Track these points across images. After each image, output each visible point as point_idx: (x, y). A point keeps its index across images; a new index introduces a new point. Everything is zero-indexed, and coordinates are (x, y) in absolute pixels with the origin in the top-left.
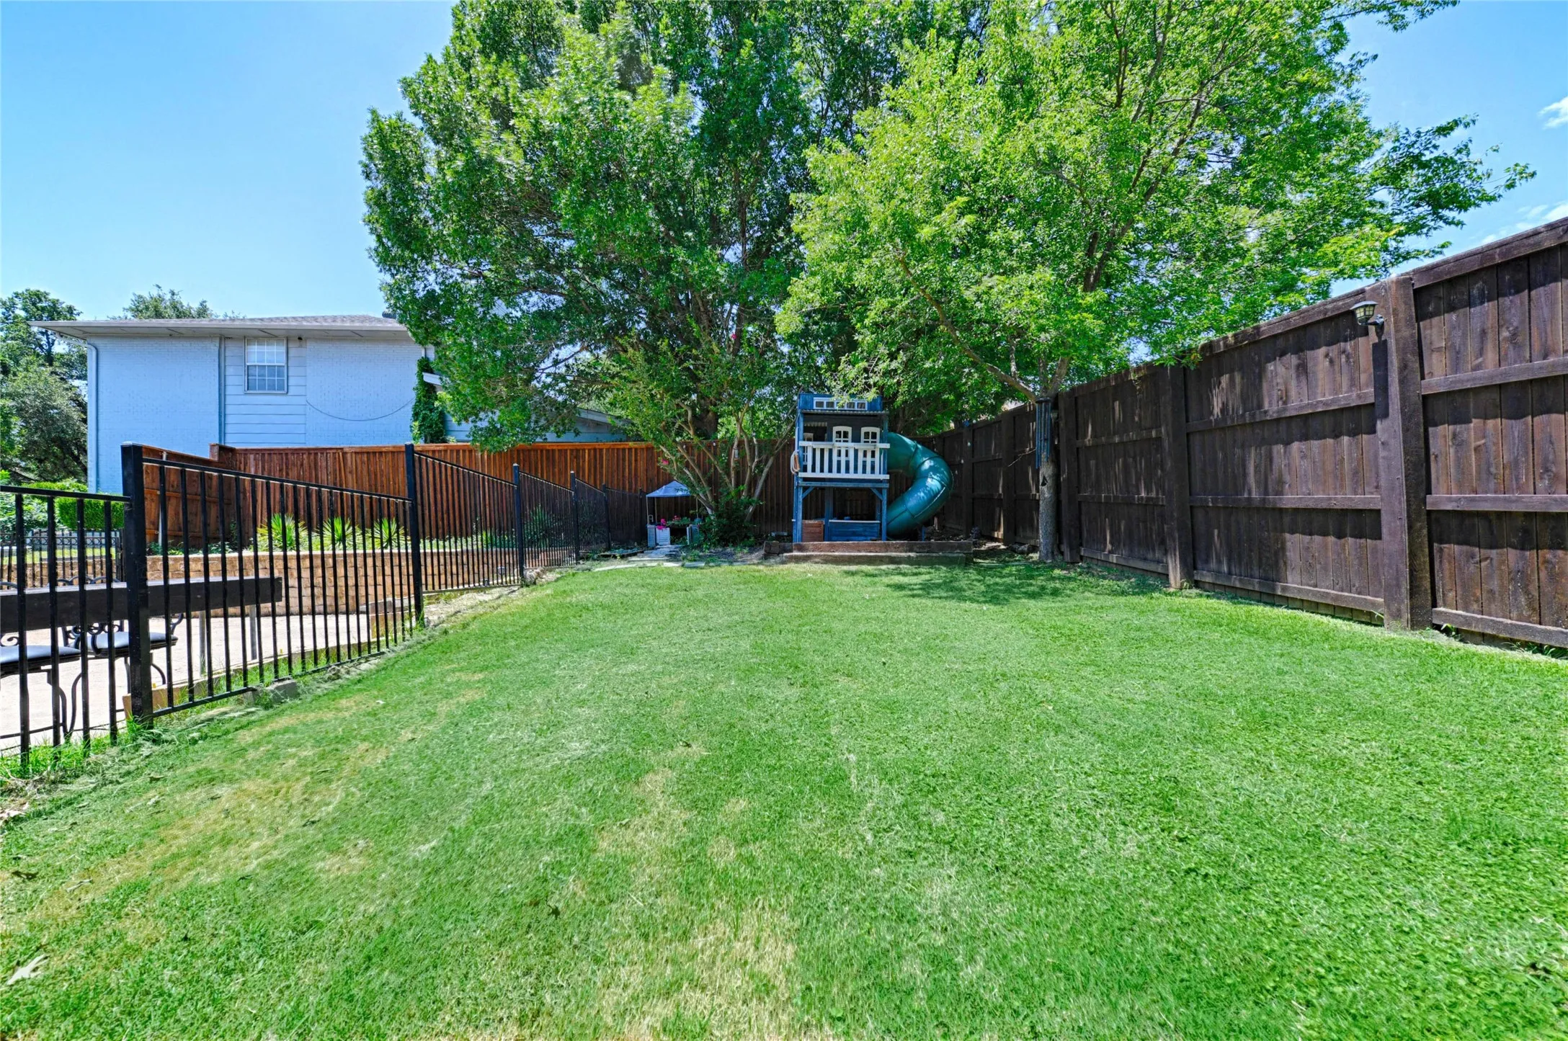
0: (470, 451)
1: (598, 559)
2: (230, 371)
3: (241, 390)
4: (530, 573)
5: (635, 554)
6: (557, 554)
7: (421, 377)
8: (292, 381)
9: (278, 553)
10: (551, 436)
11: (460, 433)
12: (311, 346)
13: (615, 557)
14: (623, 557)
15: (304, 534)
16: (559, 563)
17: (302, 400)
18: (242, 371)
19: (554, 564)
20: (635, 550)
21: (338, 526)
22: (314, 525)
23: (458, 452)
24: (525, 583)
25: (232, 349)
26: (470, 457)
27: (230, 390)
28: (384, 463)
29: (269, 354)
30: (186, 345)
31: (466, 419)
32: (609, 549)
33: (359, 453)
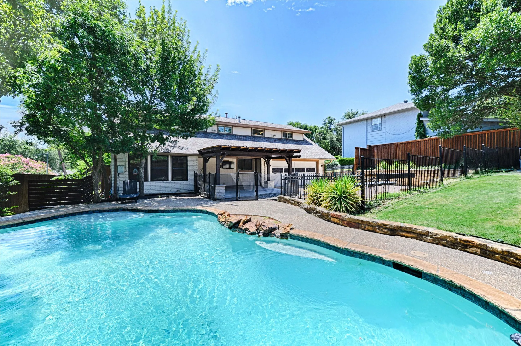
0: (437, 139)
1: (494, 172)
2: (368, 127)
3: (371, 131)
4: (468, 175)
5: (512, 171)
6: (476, 170)
7: (419, 119)
8: (382, 127)
9: (382, 170)
10: (469, 130)
11: (432, 134)
12: (387, 117)
13: (502, 172)
14: (506, 172)
15: (388, 165)
16: (477, 173)
17: (385, 131)
18: (371, 126)
19: (475, 173)
20: (513, 169)
21: (396, 163)
22: (390, 163)
23: (433, 140)
24: (467, 178)
25: (369, 121)
26: (437, 141)
27: (368, 132)
28: (409, 146)
29: (377, 121)
30: (359, 123)
31: (436, 130)
32: (499, 169)
33: (402, 144)
